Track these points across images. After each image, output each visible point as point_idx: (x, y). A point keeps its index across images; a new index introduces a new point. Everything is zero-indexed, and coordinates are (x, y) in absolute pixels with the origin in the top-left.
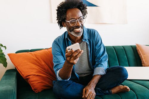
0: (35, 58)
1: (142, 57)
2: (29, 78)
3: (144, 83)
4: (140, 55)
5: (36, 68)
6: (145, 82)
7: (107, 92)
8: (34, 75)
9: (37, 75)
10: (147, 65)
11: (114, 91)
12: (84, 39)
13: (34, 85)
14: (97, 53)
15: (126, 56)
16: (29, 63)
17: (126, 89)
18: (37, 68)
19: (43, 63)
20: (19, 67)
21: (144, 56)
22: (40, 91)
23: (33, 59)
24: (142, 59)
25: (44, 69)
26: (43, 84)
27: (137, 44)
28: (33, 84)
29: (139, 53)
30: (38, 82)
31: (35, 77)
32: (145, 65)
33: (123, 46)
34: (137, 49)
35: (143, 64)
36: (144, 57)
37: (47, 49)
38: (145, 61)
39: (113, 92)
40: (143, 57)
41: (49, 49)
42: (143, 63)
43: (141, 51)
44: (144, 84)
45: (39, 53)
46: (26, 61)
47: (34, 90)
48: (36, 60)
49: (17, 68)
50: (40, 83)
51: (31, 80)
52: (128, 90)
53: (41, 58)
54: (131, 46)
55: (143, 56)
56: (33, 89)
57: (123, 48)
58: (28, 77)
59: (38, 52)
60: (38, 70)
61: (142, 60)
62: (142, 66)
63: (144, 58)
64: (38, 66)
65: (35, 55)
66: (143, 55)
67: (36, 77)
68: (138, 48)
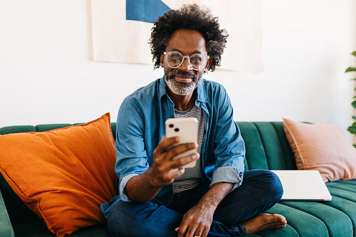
0: (53, 147)
1: (296, 148)
2: (40, 200)
3: (310, 207)
4: (293, 145)
5: (57, 172)
6: (312, 206)
7: (237, 229)
8: (54, 191)
9: (62, 192)
10: (307, 167)
11: (250, 228)
12: (198, 101)
13: (55, 218)
14: (220, 135)
15: (262, 147)
16: (38, 161)
17: (279, 221)
18: (60, 174)
19: (75, 161)
20: (12, 171)
21: (301, 145)
22: (69, 233)
23: (49, 150)
24: (298, 153)
25: (78, 175)
26: (76, 215)
27: (285, 120)
28: (51, 214)
29: (290, 140)
30: (66, 208)
31: (55, 195)
32: (304, 167)
33: (255, 124)
34: (285, 130)
35: (299, 165)
36: (301, 148)
37: (82, 125)
38: (304, 158)
39: (249, 230)
40: (299, 149)
41: (88, 124)
42: (299, 163)
43: (295, 135)
44: (310, 210)
45: (61, 134)
46: (30, 155)
47: (52, 231)
48: (56, 153)
49: (6, 173)
50: (69, 212)
51: (44, 203)
52: (283, 224)
53: (70, 148)
54: (272, 123)
55: (298, 147)
56: (49, 228)
57: (255, 127)
58: (35, 198)
59: (60, 131)
60: (63, 178)
61: (296, 155)
62: (296, 168)
63: (301, 152)
64: (63, 167)
65: (51, 139)
66: (298, 144)
67: (59, 195)
68: (288, 129)
